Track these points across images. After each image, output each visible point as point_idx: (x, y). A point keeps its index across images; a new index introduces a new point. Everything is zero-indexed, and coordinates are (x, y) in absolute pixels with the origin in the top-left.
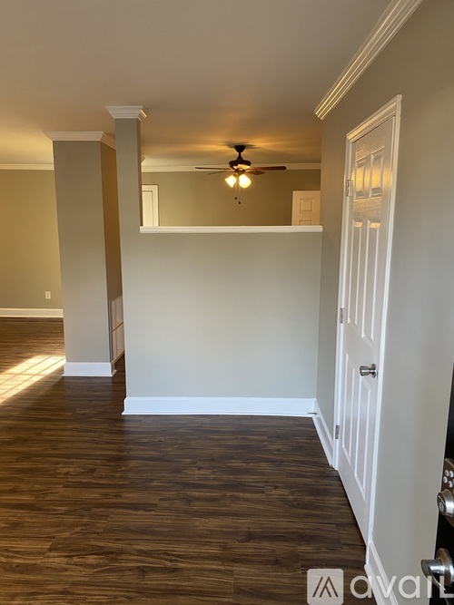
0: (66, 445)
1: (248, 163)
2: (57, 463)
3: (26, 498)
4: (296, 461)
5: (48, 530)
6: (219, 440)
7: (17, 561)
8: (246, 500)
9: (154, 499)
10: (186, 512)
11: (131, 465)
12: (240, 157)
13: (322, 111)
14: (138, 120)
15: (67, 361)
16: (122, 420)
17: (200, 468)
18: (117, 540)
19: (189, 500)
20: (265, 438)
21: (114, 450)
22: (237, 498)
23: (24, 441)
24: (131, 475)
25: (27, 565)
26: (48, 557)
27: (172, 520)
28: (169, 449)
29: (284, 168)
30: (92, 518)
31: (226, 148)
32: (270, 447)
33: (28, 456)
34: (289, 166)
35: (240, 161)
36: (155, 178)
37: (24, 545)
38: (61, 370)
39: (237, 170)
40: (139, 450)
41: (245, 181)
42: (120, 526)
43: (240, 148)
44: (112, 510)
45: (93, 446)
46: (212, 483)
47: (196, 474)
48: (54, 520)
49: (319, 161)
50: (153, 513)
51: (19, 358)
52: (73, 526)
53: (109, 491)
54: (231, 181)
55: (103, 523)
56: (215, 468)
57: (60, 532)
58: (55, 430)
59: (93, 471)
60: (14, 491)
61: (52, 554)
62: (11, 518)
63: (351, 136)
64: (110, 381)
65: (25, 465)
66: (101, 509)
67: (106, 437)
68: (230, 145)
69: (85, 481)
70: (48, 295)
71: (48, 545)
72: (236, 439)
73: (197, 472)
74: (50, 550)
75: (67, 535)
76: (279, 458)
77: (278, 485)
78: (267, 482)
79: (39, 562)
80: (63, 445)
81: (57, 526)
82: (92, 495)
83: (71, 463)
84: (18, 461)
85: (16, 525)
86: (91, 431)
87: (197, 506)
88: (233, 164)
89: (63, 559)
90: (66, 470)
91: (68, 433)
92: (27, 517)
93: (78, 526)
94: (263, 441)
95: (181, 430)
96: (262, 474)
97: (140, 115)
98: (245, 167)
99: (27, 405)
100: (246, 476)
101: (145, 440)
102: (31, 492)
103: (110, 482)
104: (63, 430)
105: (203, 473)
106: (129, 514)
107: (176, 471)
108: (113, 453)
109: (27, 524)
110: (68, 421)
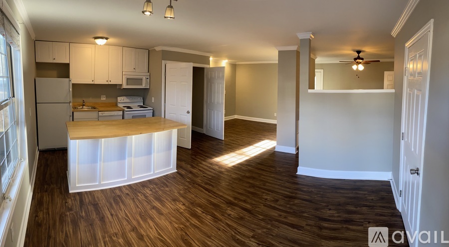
0: (270, 185)
1: (362, 59)
2: (264, 193)
3: (248, 206)
4: (380, 206)
5: (253, 226)
6: (343, 193)
7: (238, 237)
8: (354, 230)
9: (303, 224)
10: (318, 235)
11: (296, 202)
12: (359, 56)
13: (394, 33)
14: (310, 39)
15: (277, 144)
16: (296, 177)
17: (330, 209)
18: (281, 243)
19: (321, 228)
20: (366, 192)
21: (289, 192)
22: (348, 229)
23: (254, 178)
24: (295, 207)
25: (242, 241)
26: (250, 240)
27: (310, 238)
28: (315, 196)
29: (379, 61)
30: (272, 226)
31: (352, 52)
32: (368, 198)
33: (253, 186)
34: (381, 60)
35: (359, 58)
36: (322, 66)
37: (242, 230)
38: (274, 148)
39: (357, 62)
40: (301, 194)
41: (361, 67)
42: (283, 235)
43: (359, 52)
44: (281, 225)
45: (280, 188)
46: (335, 219)
47: (327, 213)
48: (257, 222)
49: (394, 58)
50: (301, 232)
51: (260, 140)
52: (263, 228)
53: (282, 214)
54: (355, 67)
55: (276, 231)
56: (340, 209)
57: (258, 229)
58: (266, 176)
59: (277, 201)
60: (245, 201)
61: (252, 240)
62: (241, 214)
63: (407, 45)
64: (295, 156)
65: (251, 190)
66: (277, 223)
67: (287, 184)
68: (354, 51)
69: (273, 205)
70: (275, 115)
71: (251, 234)
72: (352, 193)
73: (328, 212)
74: (252, 237)
75: (260, 231)
76: (372, 204)
77: (370, 221)
78: (365, 219)
79: (246, 241)
80: (268, 184)
81: (257, 226)
82: (274, 214)
83: (269, 194)
84: (250, 187)
85: (242, 218)
86: (280, 180)
87: (325, 233)
88: (355, 59)
89: (256, 244)
90: (266, 197)
91: (271, 179)
92: (247, 216)
93: (265, 228)
94: (365, 194)
95: (323, 187)
96: (363, 214)
97: (311, 37)
98: (361, 61)
99: (258, 161)
100: (355, 216)
101: (305, 189)
102: (251, 204)
103: (284, 209)
104: (270, 177)
105: (331, 212)
106: (289, 230)
107: (317, 209)
108: (288, 194)
109: (246, 220)
110: (272, 172)
